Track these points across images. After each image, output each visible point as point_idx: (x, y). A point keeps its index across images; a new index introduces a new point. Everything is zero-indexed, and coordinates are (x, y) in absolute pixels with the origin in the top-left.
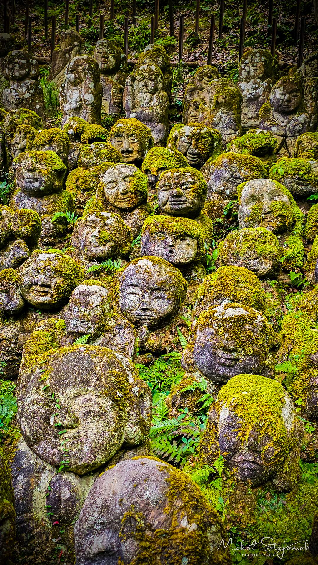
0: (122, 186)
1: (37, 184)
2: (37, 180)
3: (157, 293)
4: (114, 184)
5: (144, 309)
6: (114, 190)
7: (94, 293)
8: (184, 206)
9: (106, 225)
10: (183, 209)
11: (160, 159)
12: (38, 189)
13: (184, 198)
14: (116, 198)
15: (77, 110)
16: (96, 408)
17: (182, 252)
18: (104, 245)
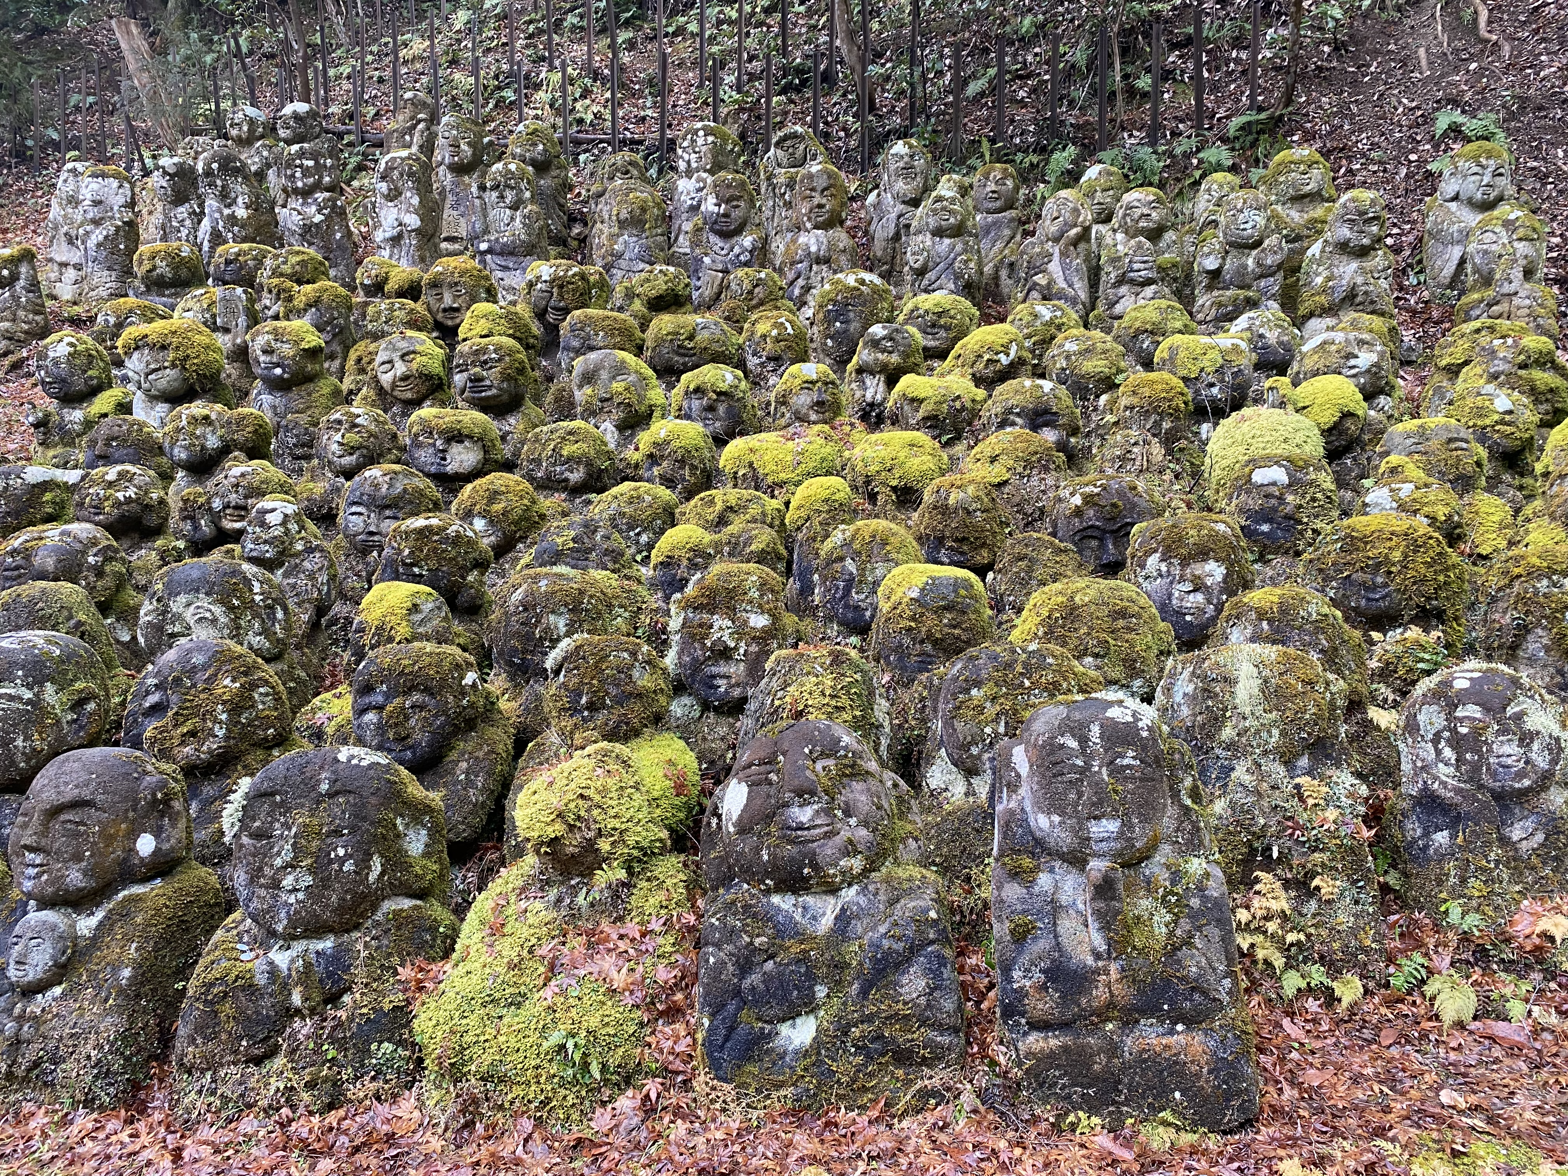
0: (400, 368)
1: (278, 371)
2: (278, 365)
3: (388, 513)
4: (388, 366)
5: (372, 533)
6: (391, 373)
7: (273, 510)
8: (489, 393)
9: (355, 426)
10: (488, 397)
11: (483, 321)
12: (280, 377)
13: (488, 383)
14: (394, 385)
15: (396, 240)
16: (208, 615)
17: (458, 458)
18: (351, 454)
